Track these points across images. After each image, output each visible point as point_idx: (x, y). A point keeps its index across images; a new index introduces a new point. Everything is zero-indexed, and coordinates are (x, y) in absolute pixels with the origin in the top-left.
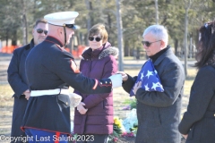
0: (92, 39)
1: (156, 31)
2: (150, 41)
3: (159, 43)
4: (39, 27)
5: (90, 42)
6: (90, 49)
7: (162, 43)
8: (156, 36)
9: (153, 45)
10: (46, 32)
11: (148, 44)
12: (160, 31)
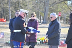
0: (32, 16)
1: (53, 14)
2: (52, 17)
3: (54, 18)
4: (17, 13)
5: (31, 17)
6: (31, 19)
7: (55, 18)
8: (54, 16)
9: (53, 18)
10: (19, 14)
11: (51, 18)
12: (55, 14)
